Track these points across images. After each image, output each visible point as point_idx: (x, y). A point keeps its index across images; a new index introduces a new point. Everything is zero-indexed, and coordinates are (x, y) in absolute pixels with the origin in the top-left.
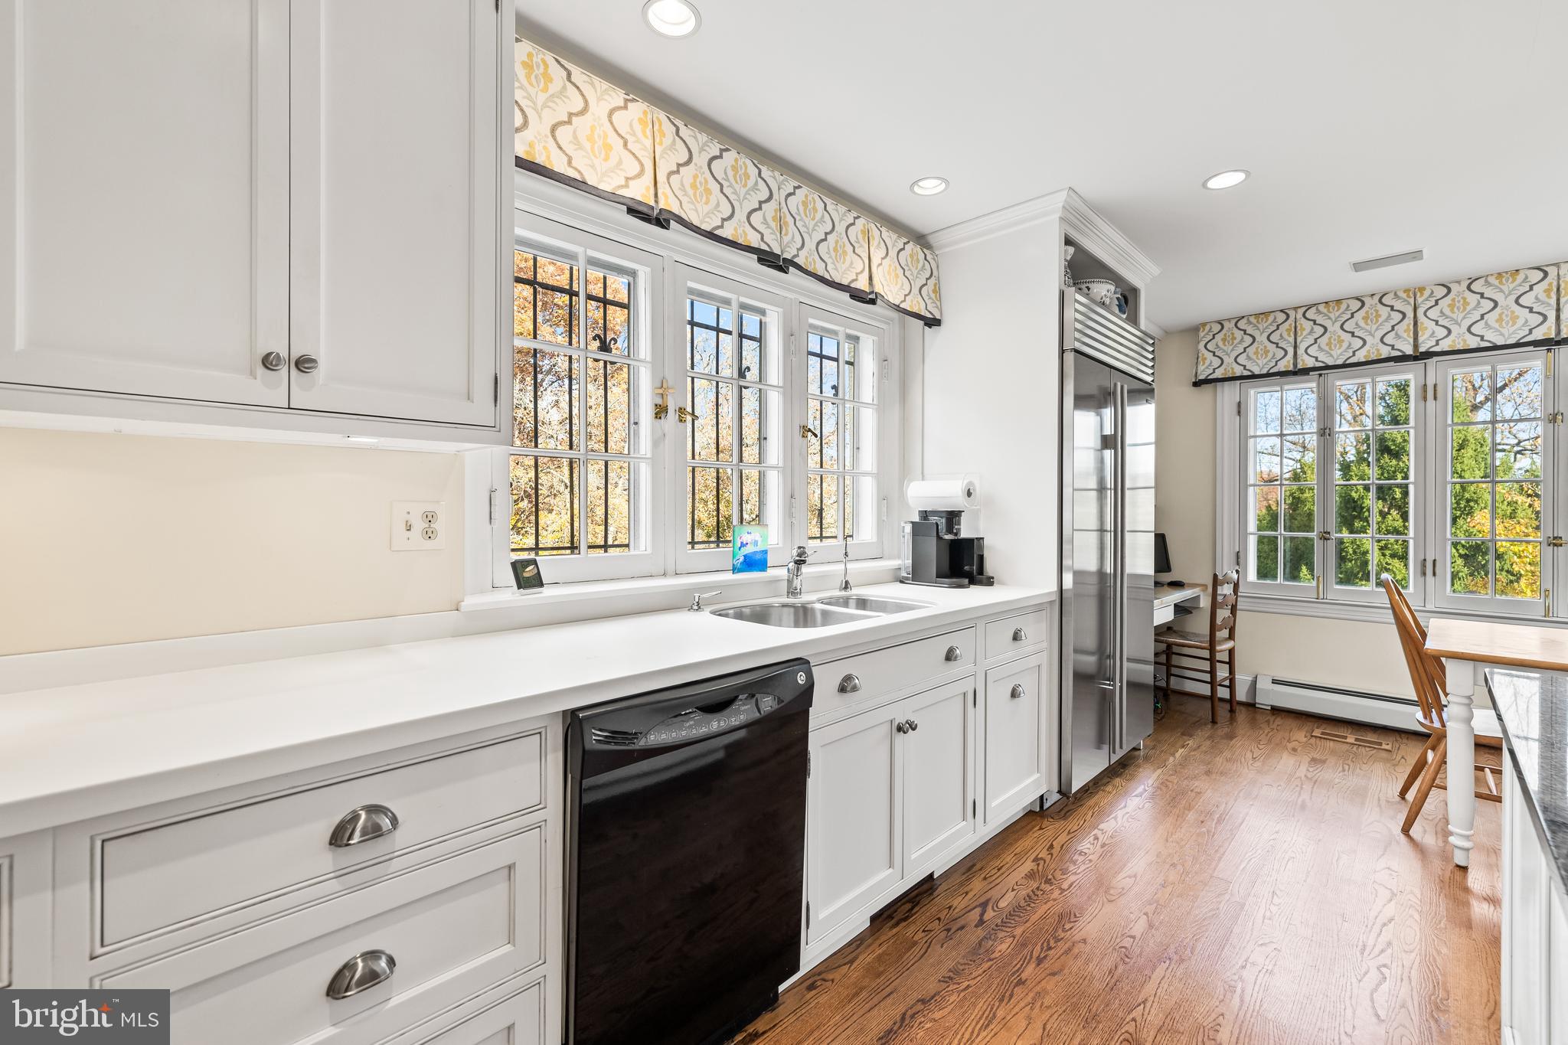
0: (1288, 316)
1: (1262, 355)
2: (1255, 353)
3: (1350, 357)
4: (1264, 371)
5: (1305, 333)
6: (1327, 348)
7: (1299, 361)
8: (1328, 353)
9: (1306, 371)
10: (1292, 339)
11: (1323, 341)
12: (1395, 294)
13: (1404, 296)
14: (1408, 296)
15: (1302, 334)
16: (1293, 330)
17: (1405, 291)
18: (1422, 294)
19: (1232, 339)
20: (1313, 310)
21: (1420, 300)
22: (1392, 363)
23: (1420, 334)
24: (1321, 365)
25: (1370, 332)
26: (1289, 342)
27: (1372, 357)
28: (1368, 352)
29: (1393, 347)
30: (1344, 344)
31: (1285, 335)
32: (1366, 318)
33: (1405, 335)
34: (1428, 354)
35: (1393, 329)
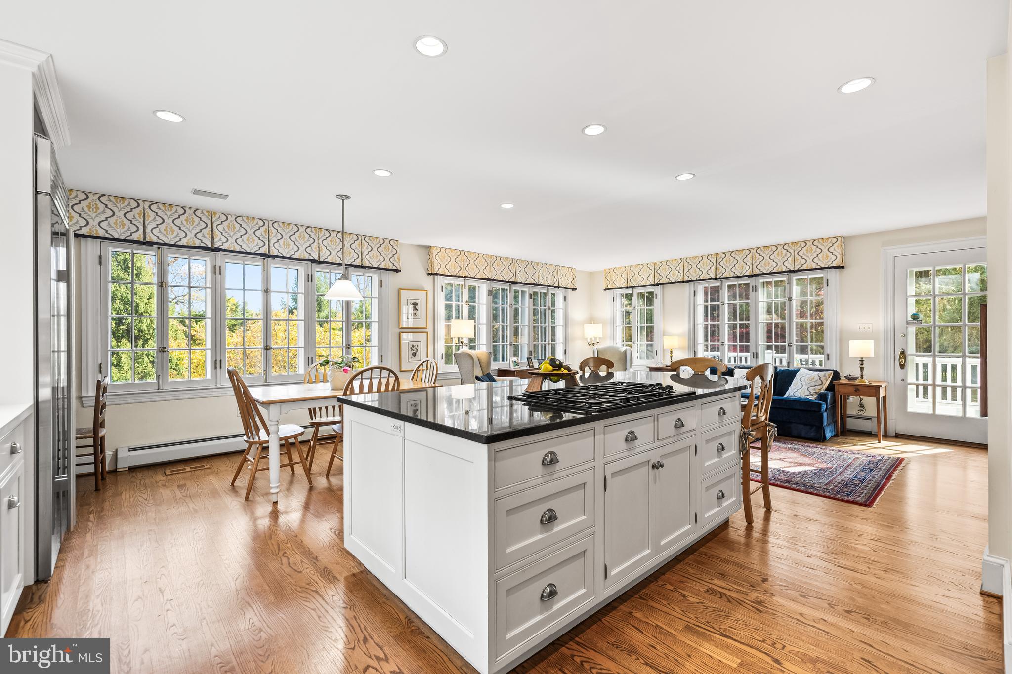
0: (139, 205)
1: (120, 226)
2: (114, 223)
3: (178, 242)
4: (122, 237)
5: (151, 219)
6: (164, 232)
7: (147, 236)
8: (165, 236)
9: (151, 244)
10: (142, 221)
11: (162, 227)
12: (202, 211)
13: (206, 214)
14: (208, 215)
15: (148, 219)
16: (143, 215)
17: (207, 212)
18: (215, 216)
19: (95, 208)
20: (156, 205)
21: (214, 219)
22: (200, 250)
23: (215, 238)
24: (161, 242)
25: (189, 229)
26: (140, 222)
27: (191, 244)
28: (188, 240)
29: (201, 241)
30: (175, 233)
31: (137, 216)
32: (187, 220)
33: (207, 236)
34: (218, 250)
35: (201, 231)
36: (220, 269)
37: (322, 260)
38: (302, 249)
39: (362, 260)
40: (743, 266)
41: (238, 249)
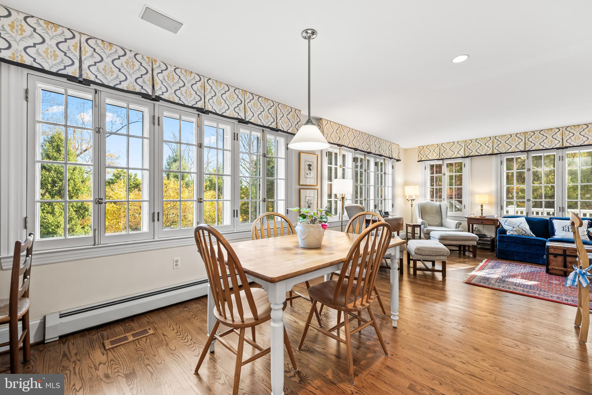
0: (74, 37)
1: (51, 57)
2: (44, 52)
3: (117, 84)
4: (54, 70)
5: (88, 55)
6: (103, 72)
7: (83, 72)
8: (104, 76)
9: (87, 82)
10: (78, 54)
11: (101, 65)
12: (143, 56)
13: (147, 60)
14: (149, 61)
15: (85, 55)
16: (79, 48)
17: (148, 58)
18: (155, 64)
20: (94, 41)
21: (155, 66)
22: (141, 97)
23: (155, 85)
24: (99, 82)
25: (129, 73)
26: (75, 56)
27: (131, 89)
28: (129, 85)
29: (142, 87)
30: (114, 74)
31: (72, 49)
32: (127, 63)
33: (148, 83)
34: (157, 99)
35: (141, 77)
36: (159, 120)
37: (247, 120)
38: (232, 108)
39: (277, 124)
40: (552, 141)
41: (177, 100)
